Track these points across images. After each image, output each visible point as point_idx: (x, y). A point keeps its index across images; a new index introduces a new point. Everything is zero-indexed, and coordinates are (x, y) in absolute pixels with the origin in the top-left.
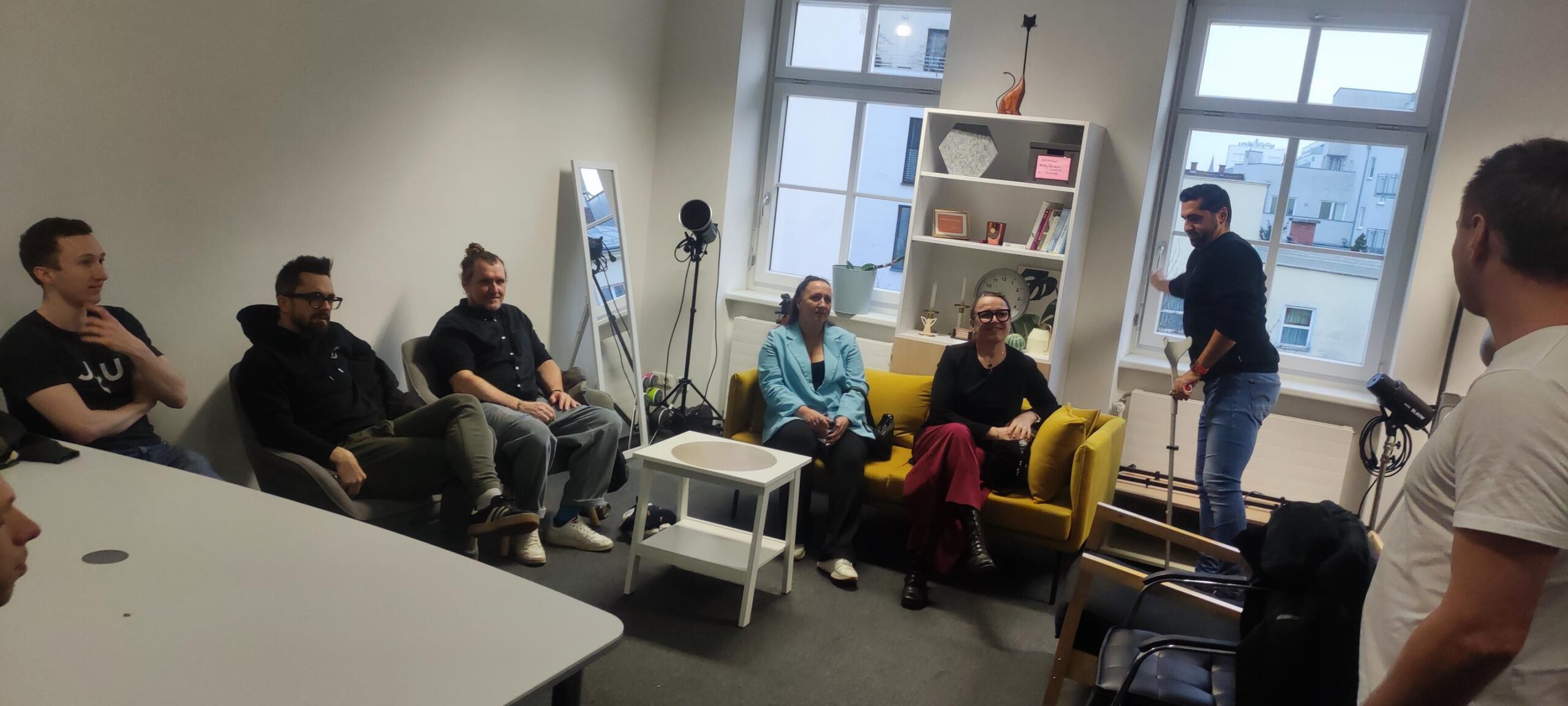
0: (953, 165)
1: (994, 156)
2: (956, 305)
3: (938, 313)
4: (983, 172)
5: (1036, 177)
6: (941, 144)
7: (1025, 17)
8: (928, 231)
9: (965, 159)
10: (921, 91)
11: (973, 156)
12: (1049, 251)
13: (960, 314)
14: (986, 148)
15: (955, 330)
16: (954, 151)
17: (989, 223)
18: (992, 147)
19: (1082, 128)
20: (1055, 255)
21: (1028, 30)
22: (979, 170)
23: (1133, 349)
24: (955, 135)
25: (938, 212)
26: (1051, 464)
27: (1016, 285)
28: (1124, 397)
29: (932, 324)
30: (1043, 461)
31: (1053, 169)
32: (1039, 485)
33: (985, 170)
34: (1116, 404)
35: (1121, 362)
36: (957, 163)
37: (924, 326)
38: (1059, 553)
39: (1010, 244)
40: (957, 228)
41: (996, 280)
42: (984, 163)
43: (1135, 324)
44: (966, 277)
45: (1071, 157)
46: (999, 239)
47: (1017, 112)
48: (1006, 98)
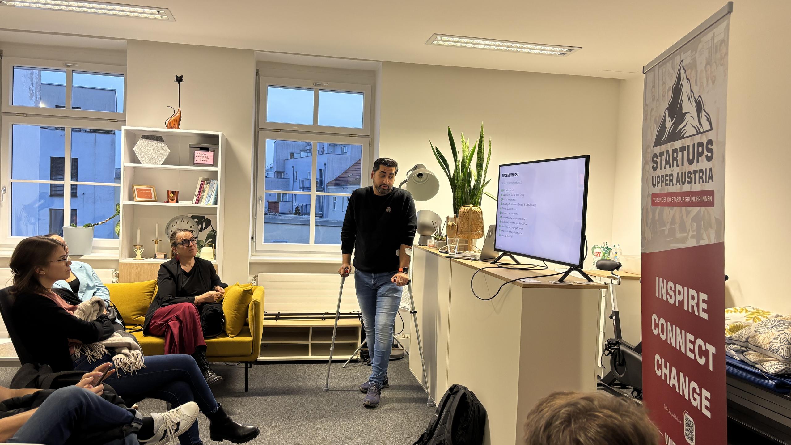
0: (144, 159)
1: (168, 153)
2: (153, 240)
3: (142, 246)
4: (163, 162)
5: (195, 163)
6: (135, 147)
7: (176, 76)
8: (131, 198)
9: (151, 155)
10: (109, 120)
11: (155, 153)
12: (207, 202)
13: (156, 245)
14: (163, 149)
15: (156, 254)
16: (143, 151)
17: (168, 191)
18: (166, 147)
19: (217, 137)
20: (211, 205)
21: (179, 84)
22: (160, 161)
23: (253, 253)
24: (143, 141)
25: (136, 187)
26: (236, 315)
27: (190, 224)
28: (254, 278)
29: (141, 252)
30: (232, 314)
31: (204, 158)
32: (230, 328)
33: (164, 161)
34: (252, 282)
35: (250, 260)
36: (146, 158)
37: (136, 254)
38: (247, 363)
39: (182, 201)
40: (149, 196)
41: (177, 223)
42: (162, 157)
43: (252, 240)
44: (158, 223)
45: (214, 151)
46: (175, 199)
47: (178, 127)
48: (171, 120)
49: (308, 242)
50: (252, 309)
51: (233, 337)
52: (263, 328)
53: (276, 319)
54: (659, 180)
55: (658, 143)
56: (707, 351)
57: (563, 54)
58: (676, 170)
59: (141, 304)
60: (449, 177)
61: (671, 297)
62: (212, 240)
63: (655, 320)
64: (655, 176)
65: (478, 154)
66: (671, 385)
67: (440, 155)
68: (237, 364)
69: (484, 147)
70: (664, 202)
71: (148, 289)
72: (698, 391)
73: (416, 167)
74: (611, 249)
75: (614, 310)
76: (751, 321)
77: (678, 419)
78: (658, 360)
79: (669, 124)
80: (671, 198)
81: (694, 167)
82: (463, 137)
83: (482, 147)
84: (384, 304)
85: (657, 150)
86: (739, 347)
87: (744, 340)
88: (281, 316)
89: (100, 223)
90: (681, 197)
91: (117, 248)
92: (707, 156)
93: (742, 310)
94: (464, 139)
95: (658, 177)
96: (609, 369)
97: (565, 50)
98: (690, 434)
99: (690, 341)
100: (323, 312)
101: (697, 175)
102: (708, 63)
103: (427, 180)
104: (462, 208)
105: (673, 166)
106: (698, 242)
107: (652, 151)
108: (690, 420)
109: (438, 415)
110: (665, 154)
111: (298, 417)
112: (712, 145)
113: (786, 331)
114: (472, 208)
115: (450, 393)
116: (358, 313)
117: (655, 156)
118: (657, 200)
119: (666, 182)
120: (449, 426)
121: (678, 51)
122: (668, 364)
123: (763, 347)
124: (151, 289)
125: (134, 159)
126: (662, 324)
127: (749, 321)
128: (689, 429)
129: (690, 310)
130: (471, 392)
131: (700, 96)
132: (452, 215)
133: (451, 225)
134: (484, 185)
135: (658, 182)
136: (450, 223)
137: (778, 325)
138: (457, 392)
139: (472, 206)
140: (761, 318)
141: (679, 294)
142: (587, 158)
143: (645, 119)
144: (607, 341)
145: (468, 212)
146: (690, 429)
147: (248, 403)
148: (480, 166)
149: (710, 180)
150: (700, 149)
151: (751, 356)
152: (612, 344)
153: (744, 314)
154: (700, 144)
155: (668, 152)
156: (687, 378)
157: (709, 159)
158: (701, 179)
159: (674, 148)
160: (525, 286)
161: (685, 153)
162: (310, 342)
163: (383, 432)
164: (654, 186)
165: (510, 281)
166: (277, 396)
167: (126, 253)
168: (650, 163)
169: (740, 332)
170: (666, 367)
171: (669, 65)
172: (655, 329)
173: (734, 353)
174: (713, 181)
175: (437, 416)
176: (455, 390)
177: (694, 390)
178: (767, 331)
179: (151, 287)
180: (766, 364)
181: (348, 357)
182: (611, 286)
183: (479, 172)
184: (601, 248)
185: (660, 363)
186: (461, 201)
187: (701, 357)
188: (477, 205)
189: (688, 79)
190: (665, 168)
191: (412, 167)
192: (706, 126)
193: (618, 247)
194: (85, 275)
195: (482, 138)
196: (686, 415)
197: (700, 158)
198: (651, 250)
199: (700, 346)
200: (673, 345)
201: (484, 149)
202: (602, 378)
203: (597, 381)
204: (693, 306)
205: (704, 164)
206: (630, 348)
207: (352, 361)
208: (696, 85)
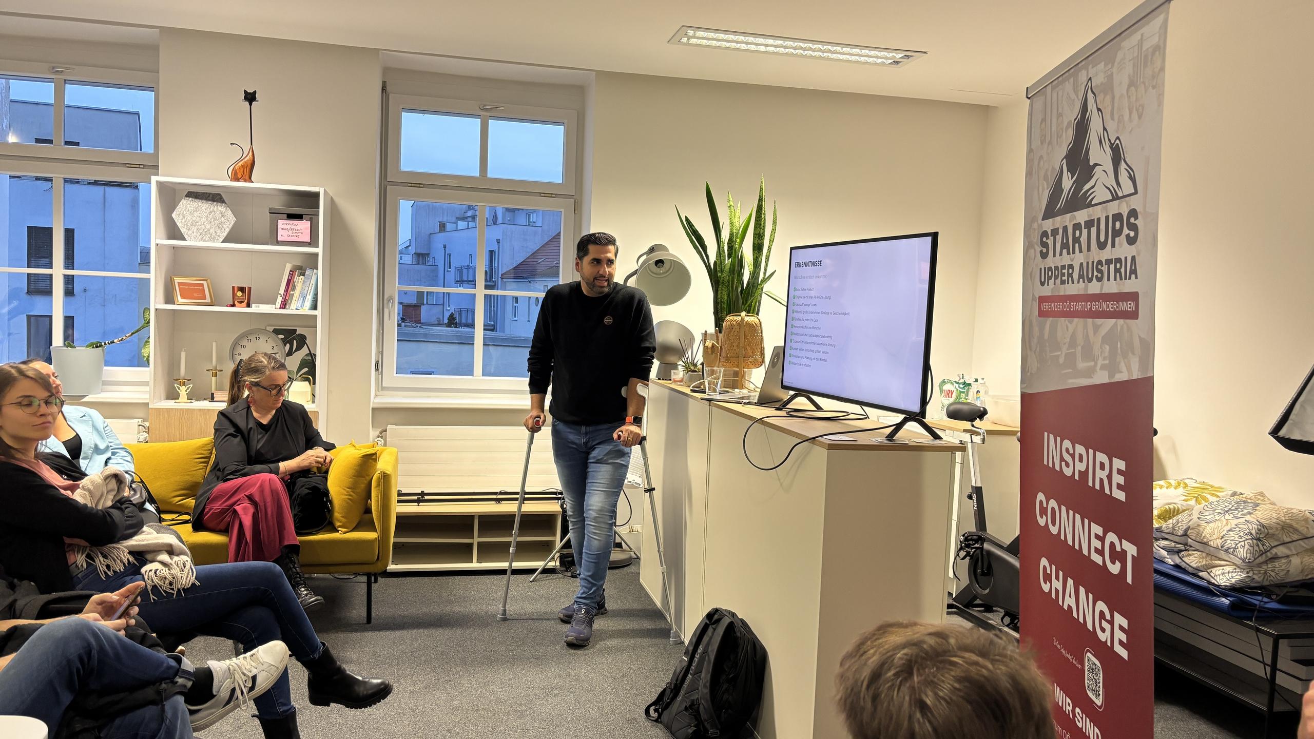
0: (190, 232)
1: (233, 223)
2: (208, 370)
3: (188, 380)
4: (223, 238)
5: (279, 240)
6: (175, 212)
7: (245, 92)
8: (169, 299)
9: (203, 226)
10: (129, 165)
11: (211, 223)
12: (299, 306)
13: (214, 379)
14: (223, 215)
15: (213, 394)
16: (189, 218)
17: (233, 287)
18: (229, 213)
19: (316, 195)
20: (306, 310)
21: (251, 105)
22: (219, 236)
23: (378, 391)
24: (189, 202)
25: (177, 280)
26: (350, 495)
27: (271, 343)
28: (381, 433)
29: (188, 391)
30: (342, 494)
31: (295, 231)
32: (342, 517)
33: (225, 236)
34: (376, 440)
35: (374, 403)
36: (195, 230)
37: (179, 393)
38: (369, 575)
39: (258, 305)
40: (200, 295)
41: (249, 341)
42: (223, 229)
43: (377, 369)
44: (216, 341)
45: (311, 220)
46: (246, 301)
47: (250, 180)
48: (237, 167)
49: (470, 372)
50: (378, 486)
51: (345, 533)
52: (397, 516)
53: (418, 501)
54: (1050, 275)
55: (1050, 213)
56: (1124, 552)
57: (896, 63)
58: (1078, 259)
59: (188, 478)
60: (708, 266)
61: (1067, 465)
62: (309, 369)
63: (1041, 502)
64: (1045, 268)
65: (755, 228)
66: (1066, 607)
67: (693, 229)
68: (352, 577)
69: (765, 217)
70: (1059, 310)
71: (200, 452)
72: (1108, 617)
73: (652, 250)
74: (970, 385)
75: (974, 485)
76: (1192, 502)
77: (1075, 660)
78: (1045, 567)
79: (1068, 183)
80: (1070, 304)
81: (1107, 253)
82: (731, 199)
83: (761, 217)
84: (600, 475)
85: (1048, 225)
86: (1173, 544)
87: (1180, 532)
88: (426, 498)
89: (116, 341)
90: (1086, 302)
91: (146, 384)
92: (1128, 236)
93: (1179, 484)
94: (732, 203)
95: (1050, 269)
96: (965, 581)
97: (898, 56)
98: (1095, 685)
99: (1097, 536)
100: (498, 491)
101: (1112, 266)
102: (1132, 84)
103: (672, 269)
104: (729, 318)
105: (1074, 252)
106: (1111, 375)
107: (1040, 226)
108: (1094, 663)
109: (689, 657)
110: (1061, 231)
111: (457, 664)
112: (1136, 218)
113: (1248, 518)
114: (746, 317)
115: (708, 622)
116: (556, 491)
117: (1045, 234)
118: (1047, 306)
119: (1061, 278)
120: (706, 676)
121: (1083, 63)
122: (1061, 573)
123: (1211, 543)
124: (205, 452)
125: (173, 232)
126: (1053, 509)
127: (1189, 503)
128: (1092, 678)
129: (1097, 487)
130: (742, 620)
131: (1118, 138)
132: (711, 329)
133: (710, 346)
134: (765, 280)
135: (1050, 278)
136: (709, 343)
137: (1236, 509)
138: (718, 621)
139: (746, 316)
140: (1208, 496)
141: (1081, 460)
142: (935, 236)
143: (1029, 174)
144: (963, 536)
145: (739, 325)
146: (1095, 677)
147: (373, 642)
148: (758, 248)
149: (1133, 276)
150: (1118, 225)
151: (1191, 558)
152: (971, 540)
153: (1181, 490)
154: (1118, 217)
155: (1065, 229)
156: (1091, 596)
157: (1131, 241)
158: (1118, 274)
159: (1075, 222)
160: (832, 447)
161: (1094, 230)
162: (476, 540)
163: (597, 687)
164: (1042, 284)
165: (809, 438)
166: (420, 630)
167: (162, 390)
168: (1036, 246)
169: (1175, 520)
170: (1057, 578)
171: (1068, 86)
172: (1042, 517)
173: (1164, 553)
174: (1136, 278)
175: (686, 659)
176: (716, 617)
177: (1102, 614)
178: (1217, 518)
179: (206, 449)
180: (1216, 571)
181: (539, 564)
182: (969, 445)
183: (757, 257)
184: (954, 383)
185: (1049, 572)
186: (727, 306)
187: (1113, 563)
188: (753, 313)
189: (1099, 110)
190: (1061, 255)
191: (646, 250)
192: (1127, 188)
193: (982, 382)
194: (90, 429)
195: (762, 203)
196: (1089, 654)
197: (1117, 239)
198: (1036, 388)
199: (1112, 545)
200: (1070, 542)
201: (765, 220)
202: (954, 596)
203: (947, 601)
204: (1101, 480)
205: (1122, 250)
206: (1000, 547)
207: (546, 571)
208: (1113, 119)
